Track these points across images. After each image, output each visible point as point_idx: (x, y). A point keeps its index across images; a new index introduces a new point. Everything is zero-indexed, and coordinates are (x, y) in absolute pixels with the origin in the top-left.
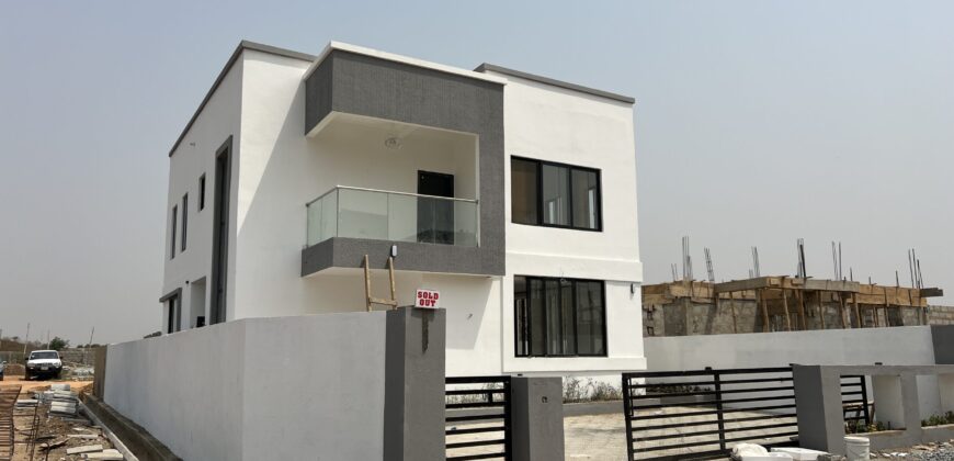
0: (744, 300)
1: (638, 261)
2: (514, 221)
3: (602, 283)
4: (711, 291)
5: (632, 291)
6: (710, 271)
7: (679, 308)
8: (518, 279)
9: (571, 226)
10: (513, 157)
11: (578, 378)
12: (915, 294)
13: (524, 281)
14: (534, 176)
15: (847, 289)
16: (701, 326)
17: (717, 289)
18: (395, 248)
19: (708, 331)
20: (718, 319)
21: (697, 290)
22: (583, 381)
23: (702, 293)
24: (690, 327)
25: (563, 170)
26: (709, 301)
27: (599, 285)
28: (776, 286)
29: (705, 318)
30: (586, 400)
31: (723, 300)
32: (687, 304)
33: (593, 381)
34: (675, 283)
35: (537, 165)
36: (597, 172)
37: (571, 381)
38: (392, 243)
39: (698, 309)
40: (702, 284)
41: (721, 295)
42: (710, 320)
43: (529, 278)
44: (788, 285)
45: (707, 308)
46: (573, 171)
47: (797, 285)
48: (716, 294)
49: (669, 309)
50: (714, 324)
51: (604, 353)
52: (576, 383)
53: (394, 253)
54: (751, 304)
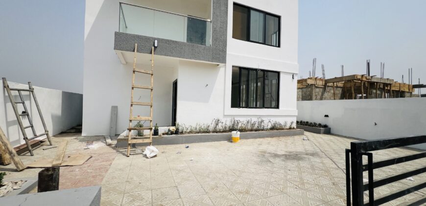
0: (337, 87)
1: (296, 63)
2: (233, 37)
3: (278, 73)
4: (324, 82)
5: (293, 78)
6: (324, 74)
7: (310, 89)
8: (235, 68)
9: (264, 43)
10: (235, 4)
11: (264, 119)
12: (411, 87)
13: (238, 69)
14: (246, 15)
15: (388, 82)
16: (319, 97)
17: (327, 81)
18: (156, 41)
19: (321, 99)
20: (326, 94)
21: (318, 82)
22: (266, 120)
23: (320, 83)
24: (314, 97)
25: (262, 15)
26: (323, 87)
27: (277, 74)
28: (359, 80)
29: (320, 94)
30: (267, 130)
31: (328, 86)
32: (313, 87)
33: (271, 121)
34: (309, 78)
35: (248, 9)
36: (279, 17)
37: (260, 120)
38: (155, 39)
39: (317, 90)
40: (320, 79)
41: (328, 84)
42: (323, 94)
43: (240, 68)
44: (364, 79)
45: (321, 90)
46: (267, 16)
47: (368, 79)
48: (326, 84)
49: (304, 90)
50: (324, 97)
51: (277, 107)
52: (262, 121)
53: (156, 45)
54: (339, 89)
